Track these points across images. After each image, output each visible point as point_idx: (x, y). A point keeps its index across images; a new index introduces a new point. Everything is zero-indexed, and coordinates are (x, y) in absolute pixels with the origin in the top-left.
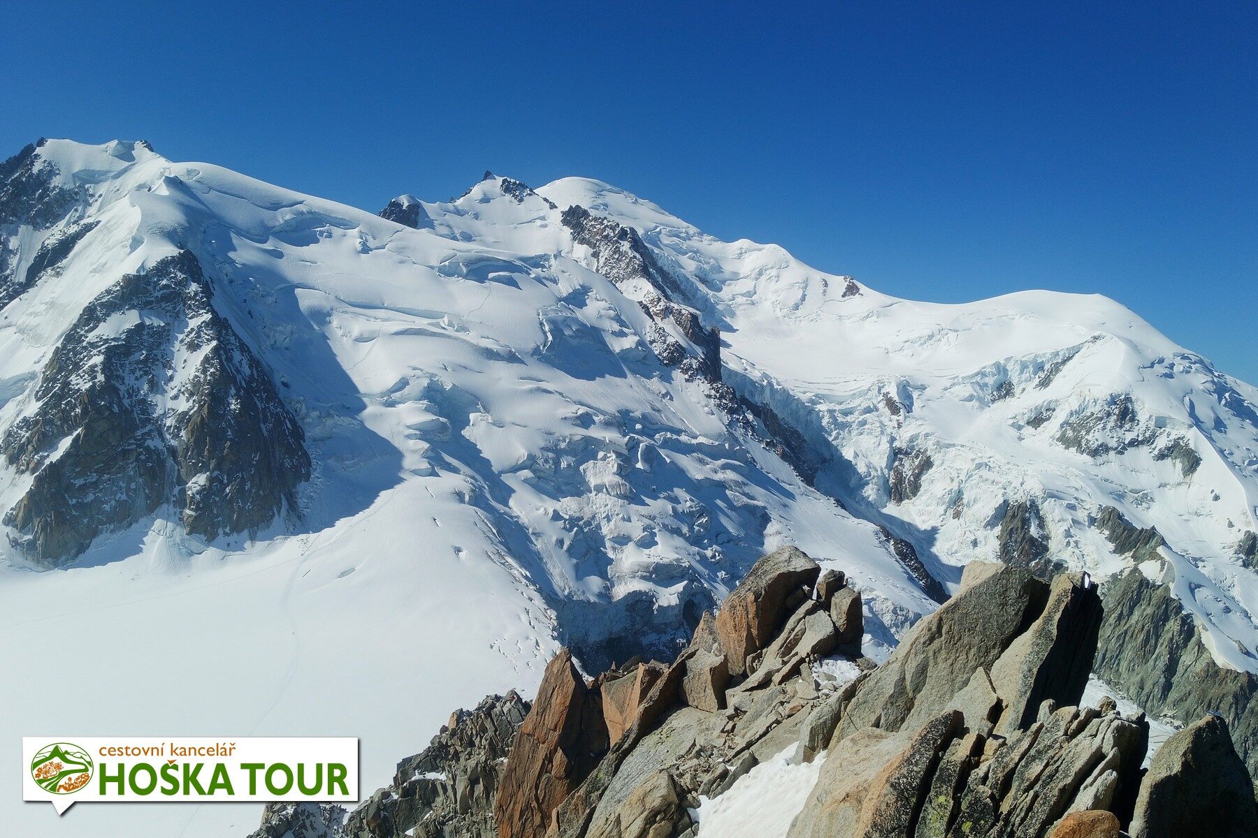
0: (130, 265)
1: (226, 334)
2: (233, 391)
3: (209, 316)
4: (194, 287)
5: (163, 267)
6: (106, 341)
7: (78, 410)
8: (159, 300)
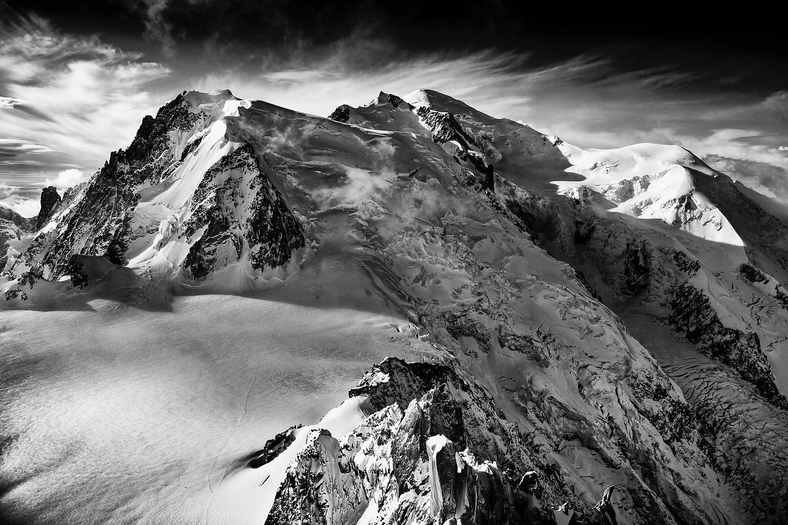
0: (225, 151)
1: (267, 181)
2: (270, 208)
3: (258, 173)
4: (251, 161)
5: (238, 152)
6: (216, 186)
7: (206, 218)
8: (237, 167)
